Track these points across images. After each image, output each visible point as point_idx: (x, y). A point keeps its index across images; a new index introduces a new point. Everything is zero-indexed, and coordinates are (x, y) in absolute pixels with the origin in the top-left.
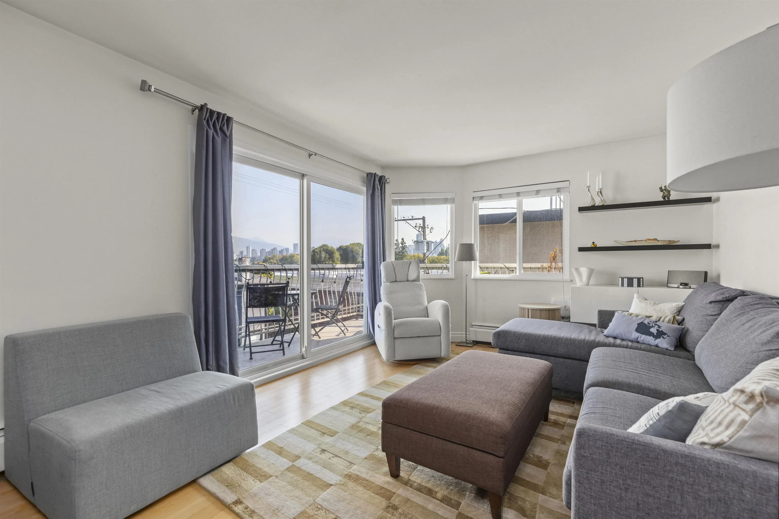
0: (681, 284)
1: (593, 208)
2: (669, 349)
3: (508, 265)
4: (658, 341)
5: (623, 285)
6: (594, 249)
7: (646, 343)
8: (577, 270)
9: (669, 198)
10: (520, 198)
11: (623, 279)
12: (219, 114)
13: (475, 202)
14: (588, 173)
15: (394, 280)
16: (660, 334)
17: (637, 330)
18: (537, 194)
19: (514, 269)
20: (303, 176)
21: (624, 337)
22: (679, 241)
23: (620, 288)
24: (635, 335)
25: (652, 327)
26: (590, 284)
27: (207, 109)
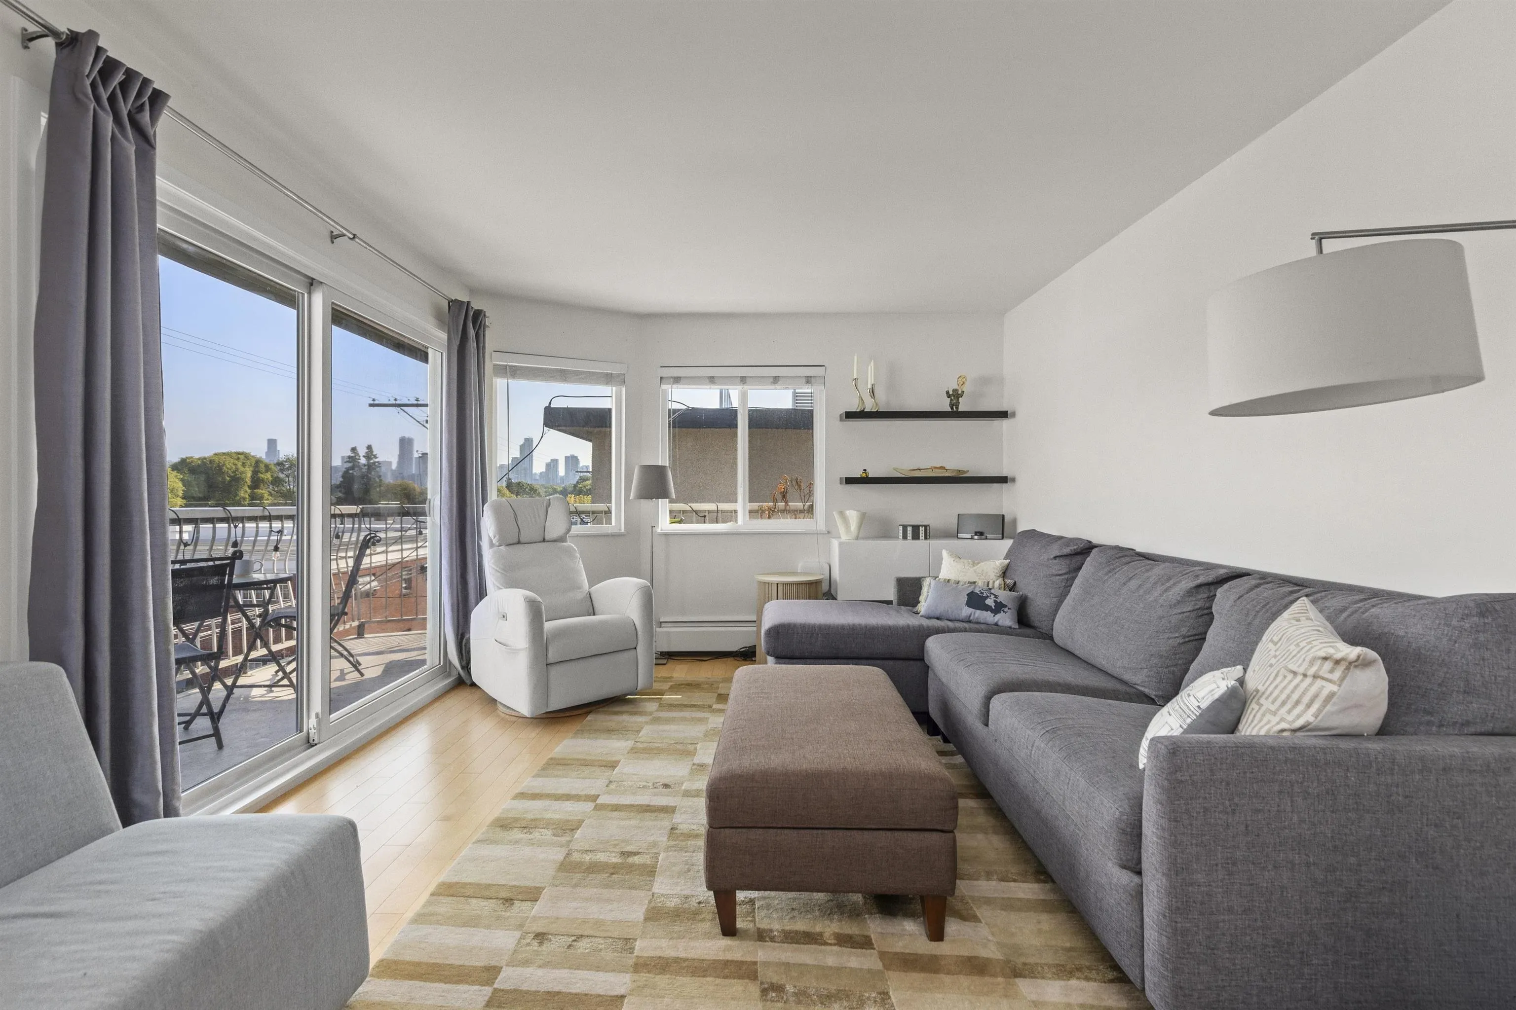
0: (976, 534)
1: (862, 415)
2: (1013, 626)
3: (697, 506)
4: (998, 617)
5: (905, 537)
6: (865, 480)
7: (982, 621)
8: (842, 514)
9: (957, 408)
10: (746, 387)
11: (905, 528)
12: (131, 74)
13: (664, 387)
14: (855, 357)
15: (516, 540)
16: (999, 607)
17: (970, 604)
18: (774, 383)
19: (707, 514)
20: (311, 283)
21: (952, 617)
22: (968, 471)
23: (901, 542)
24: (966, 611)
25: (987, 597)
26: (860, 536)
27: (99, 50)
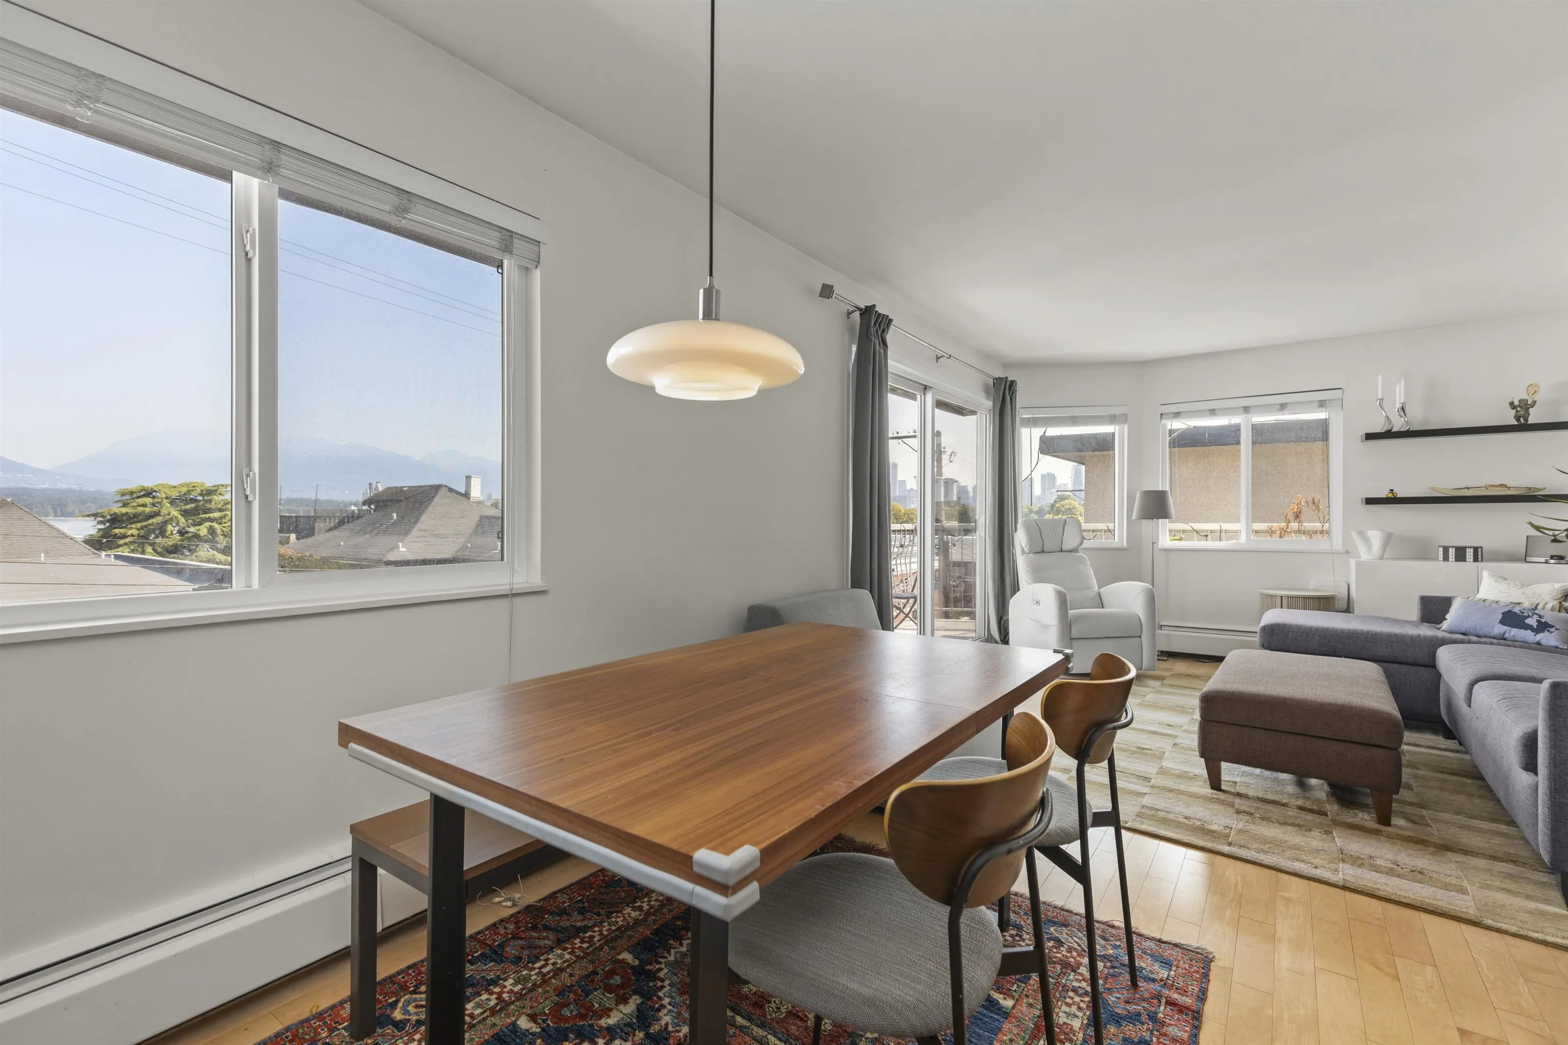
0: (1552, 557)
1: (1389, 435)
2: (1560, 646)
3: (1197, 526)
4: (1540, 637)
5: (1446, 558)
6: (1393, 500)
7: (1519, 640)
8: (1362, 534)
9: (1526, 420)
10: (1249, 416)
11: (1446, 550)
12: (884, 315)
13: (1164, 422)
14: (1380, 378)
15: (1040, 550)
16: (1543, 626)
17: (1502, 622)
18: (1281, 410)
19: (1209, 533)
20: (926, 388)
21: (1480, 633)
22: (1545, 489)
23: (1441, 562)
24: (1499, 629)
25: (1529, 617)
26: (1385, 557)
27: (876, 312)
